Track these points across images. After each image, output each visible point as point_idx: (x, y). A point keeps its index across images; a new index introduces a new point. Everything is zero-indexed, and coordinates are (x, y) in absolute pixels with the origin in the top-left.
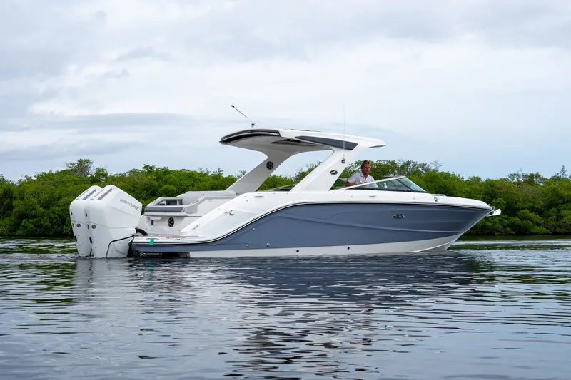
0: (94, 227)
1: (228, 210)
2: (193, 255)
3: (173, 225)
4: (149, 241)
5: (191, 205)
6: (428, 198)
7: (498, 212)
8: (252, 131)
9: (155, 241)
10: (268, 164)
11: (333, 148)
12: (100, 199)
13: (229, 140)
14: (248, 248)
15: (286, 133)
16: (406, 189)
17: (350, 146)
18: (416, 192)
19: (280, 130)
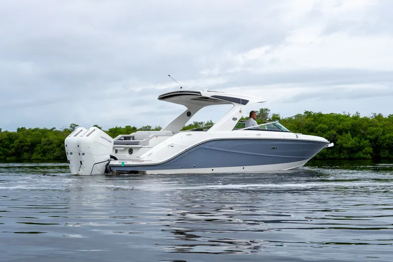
0: (83, 154)
1: (170, 143)
2: (148, 172)
3: (132, 153)
4: (121, 163)
5: (145, 140)
6: (292, 136)
7: (332, 145)
8: (180, 92)
9: (125, 163)
10: (188, 113)
11: (233, 103)
12: (88, 136)
13: (164, 97)
14: (182, 168)
15: (205, 94)
16: (278, 130)
17: (245, 102)
18: (285, 132)
19: (201, 92)
